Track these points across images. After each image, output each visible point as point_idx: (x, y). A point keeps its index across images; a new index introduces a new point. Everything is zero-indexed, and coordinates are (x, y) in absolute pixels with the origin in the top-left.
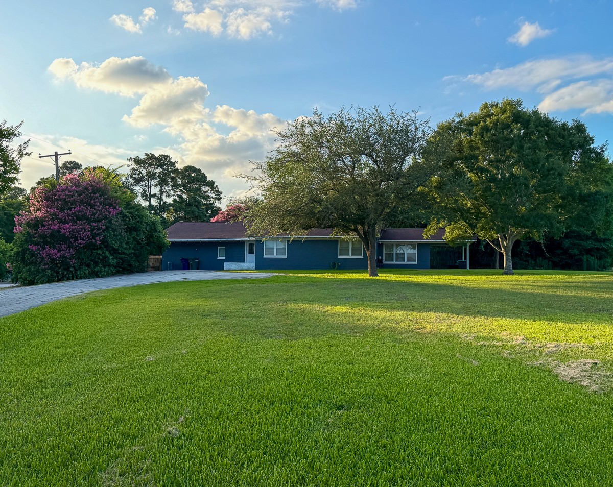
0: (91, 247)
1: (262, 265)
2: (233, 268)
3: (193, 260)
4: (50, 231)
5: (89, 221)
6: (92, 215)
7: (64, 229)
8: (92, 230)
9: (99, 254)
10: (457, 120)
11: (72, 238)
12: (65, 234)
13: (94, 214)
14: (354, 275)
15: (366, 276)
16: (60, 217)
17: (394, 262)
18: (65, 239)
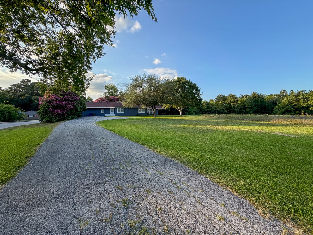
0: (71, 109)
1: (117, 115)
2: (108, 116)
3: (94, 113)
4: (56, 104)
5: (71, 101)
6: (71, 99)
7: (62, 103)
8: (72, 104)
9: (74, 112)
10: (172, 80)
11: (65, 106)
12: (62, 105)
13: (72, 99)
14: (150, 117)
15: (154, 117)
16: (59, 99)
17: (150, 114)
18: (62, 107)
